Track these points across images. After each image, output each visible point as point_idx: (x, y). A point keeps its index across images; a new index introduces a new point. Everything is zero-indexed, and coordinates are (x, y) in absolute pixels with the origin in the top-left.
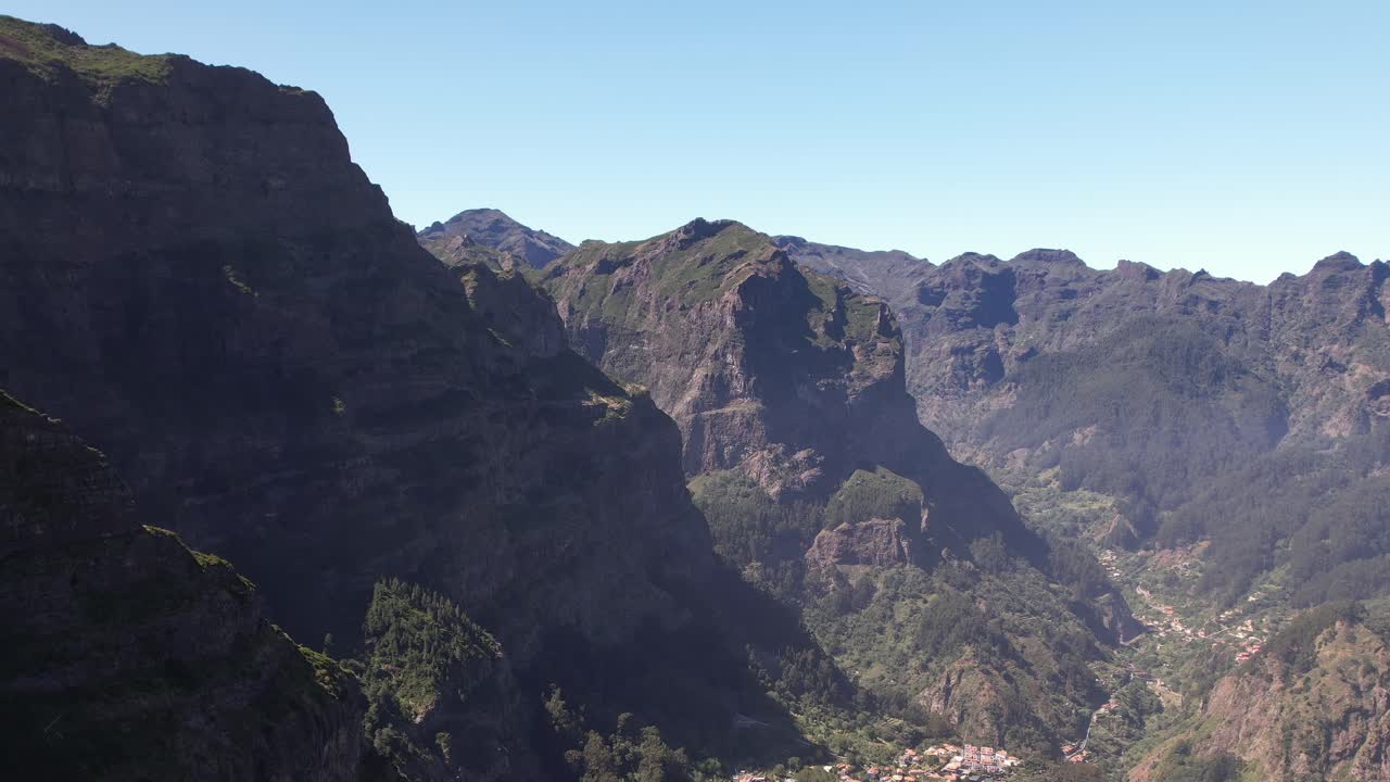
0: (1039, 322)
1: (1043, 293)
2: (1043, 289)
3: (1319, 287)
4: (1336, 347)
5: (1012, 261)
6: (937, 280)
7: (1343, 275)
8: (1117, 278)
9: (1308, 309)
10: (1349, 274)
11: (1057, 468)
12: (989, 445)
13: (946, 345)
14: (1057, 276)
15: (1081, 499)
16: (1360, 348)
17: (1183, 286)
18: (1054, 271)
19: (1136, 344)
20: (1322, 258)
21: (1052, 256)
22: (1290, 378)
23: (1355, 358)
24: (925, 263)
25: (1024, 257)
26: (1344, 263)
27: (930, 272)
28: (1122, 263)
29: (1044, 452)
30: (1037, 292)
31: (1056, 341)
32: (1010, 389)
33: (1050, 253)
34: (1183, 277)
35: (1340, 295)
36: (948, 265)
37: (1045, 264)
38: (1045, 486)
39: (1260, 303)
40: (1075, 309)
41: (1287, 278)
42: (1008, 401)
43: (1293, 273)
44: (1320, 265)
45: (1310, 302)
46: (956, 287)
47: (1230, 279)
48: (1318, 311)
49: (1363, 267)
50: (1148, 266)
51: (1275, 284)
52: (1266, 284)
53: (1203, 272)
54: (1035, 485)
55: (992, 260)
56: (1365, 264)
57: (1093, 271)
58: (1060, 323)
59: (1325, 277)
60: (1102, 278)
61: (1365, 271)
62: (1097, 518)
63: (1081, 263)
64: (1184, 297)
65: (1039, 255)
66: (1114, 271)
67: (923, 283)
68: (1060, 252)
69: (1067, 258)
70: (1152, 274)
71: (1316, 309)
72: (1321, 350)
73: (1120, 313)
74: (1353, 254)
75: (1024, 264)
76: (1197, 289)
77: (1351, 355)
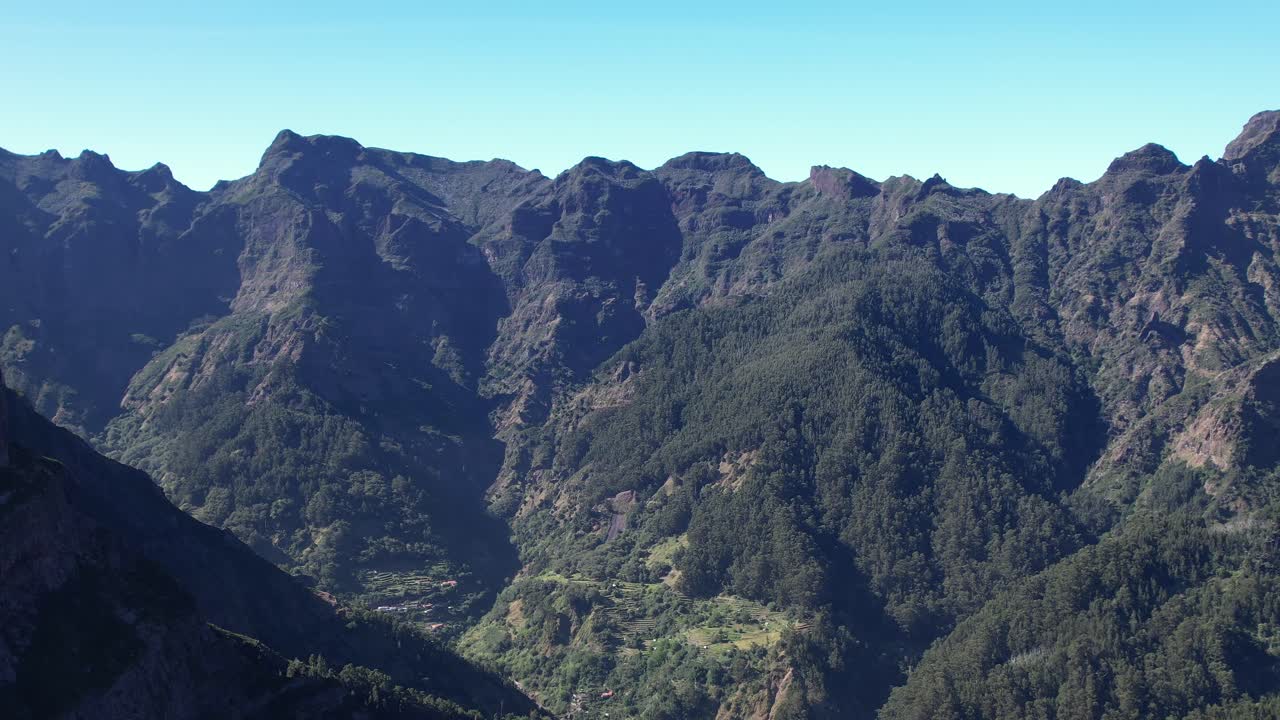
0: (693, 262)
1: (700, 216)
2: (701, 210)
3: (1120, 199)
4: (1158, 296)
5: (658, 170)
6: (549, 199)
7: (1154, 180)
8: (809, 194)
9: (1105, 234)
10: (1165, 178)
11: (684, 541)
12: (575, 480)
13: (550, 298)
14: (720, 191)
15: (719, 621)
16: (1201, 297)
17: (907, 200)
18: (721, 183)
19: (835, 293)
20: (1120, 154)
21: (716, 163)
22: (1085, 347)
23: (1193, 315)
24: (537, 176)
25: (676, 164)
26: (1155, 161)
27: (541, 187)
28: (816, 170)
29: (665, 500)
30: (693, 214)
31: (717, 290)
32: (625, 374)
33: (712, 159)
34: (907, 188)
35: (1153, 211)
36: (564, 177)
37: (705, 176)
38: (658, 581)
39: (1029, 226)
40: (747, 242)
41: (1067, 187)
42: (621, 394)
43: (1076, 178)
44: (1117, 166)
45: (1107, 223)
46: (571, 209)
47: (978, 191)
48: (1121, 238)
49: (1186, 169)
50: (855, 173)
51: (1048, 198)
52: (1035, 197)
53: (937, 180)
54: (641, 576)
55: (626, 169)
56: (1188, 164)
57: (774, 183)
58: (725, 263)
59: (1128, 185)
60: (787, 194)
61: (1188, 175)
62: (751, 674)
63: (757, 173)
64: (909, 218)
65: (700, 161)
66: (806, 183)
67: (527, 204)
68: (727, 157)
69: (739, 164)
70: (860, 186)
71: (1117, 235)
72: (1134, 301)
73: (814, 245)
74: (1168, 147)
75: (675, 176)
76: (932, 204)
77: (1186, 310)
